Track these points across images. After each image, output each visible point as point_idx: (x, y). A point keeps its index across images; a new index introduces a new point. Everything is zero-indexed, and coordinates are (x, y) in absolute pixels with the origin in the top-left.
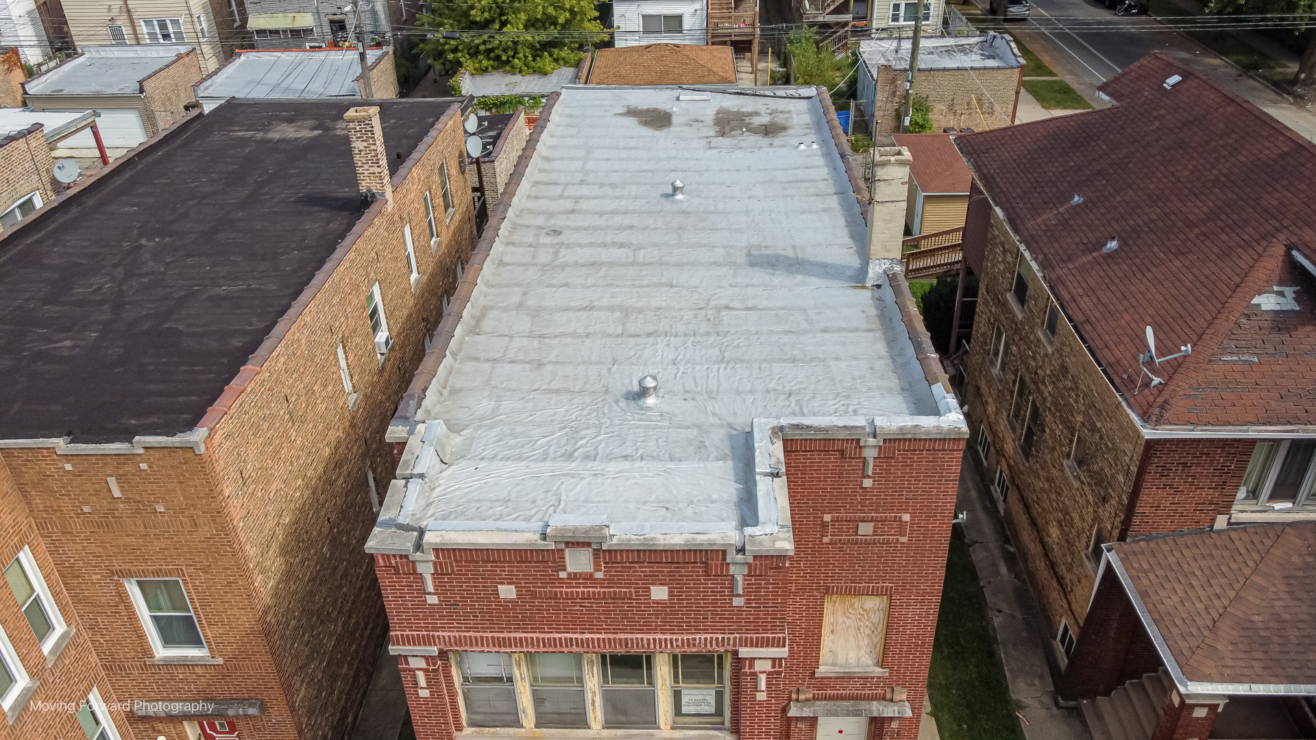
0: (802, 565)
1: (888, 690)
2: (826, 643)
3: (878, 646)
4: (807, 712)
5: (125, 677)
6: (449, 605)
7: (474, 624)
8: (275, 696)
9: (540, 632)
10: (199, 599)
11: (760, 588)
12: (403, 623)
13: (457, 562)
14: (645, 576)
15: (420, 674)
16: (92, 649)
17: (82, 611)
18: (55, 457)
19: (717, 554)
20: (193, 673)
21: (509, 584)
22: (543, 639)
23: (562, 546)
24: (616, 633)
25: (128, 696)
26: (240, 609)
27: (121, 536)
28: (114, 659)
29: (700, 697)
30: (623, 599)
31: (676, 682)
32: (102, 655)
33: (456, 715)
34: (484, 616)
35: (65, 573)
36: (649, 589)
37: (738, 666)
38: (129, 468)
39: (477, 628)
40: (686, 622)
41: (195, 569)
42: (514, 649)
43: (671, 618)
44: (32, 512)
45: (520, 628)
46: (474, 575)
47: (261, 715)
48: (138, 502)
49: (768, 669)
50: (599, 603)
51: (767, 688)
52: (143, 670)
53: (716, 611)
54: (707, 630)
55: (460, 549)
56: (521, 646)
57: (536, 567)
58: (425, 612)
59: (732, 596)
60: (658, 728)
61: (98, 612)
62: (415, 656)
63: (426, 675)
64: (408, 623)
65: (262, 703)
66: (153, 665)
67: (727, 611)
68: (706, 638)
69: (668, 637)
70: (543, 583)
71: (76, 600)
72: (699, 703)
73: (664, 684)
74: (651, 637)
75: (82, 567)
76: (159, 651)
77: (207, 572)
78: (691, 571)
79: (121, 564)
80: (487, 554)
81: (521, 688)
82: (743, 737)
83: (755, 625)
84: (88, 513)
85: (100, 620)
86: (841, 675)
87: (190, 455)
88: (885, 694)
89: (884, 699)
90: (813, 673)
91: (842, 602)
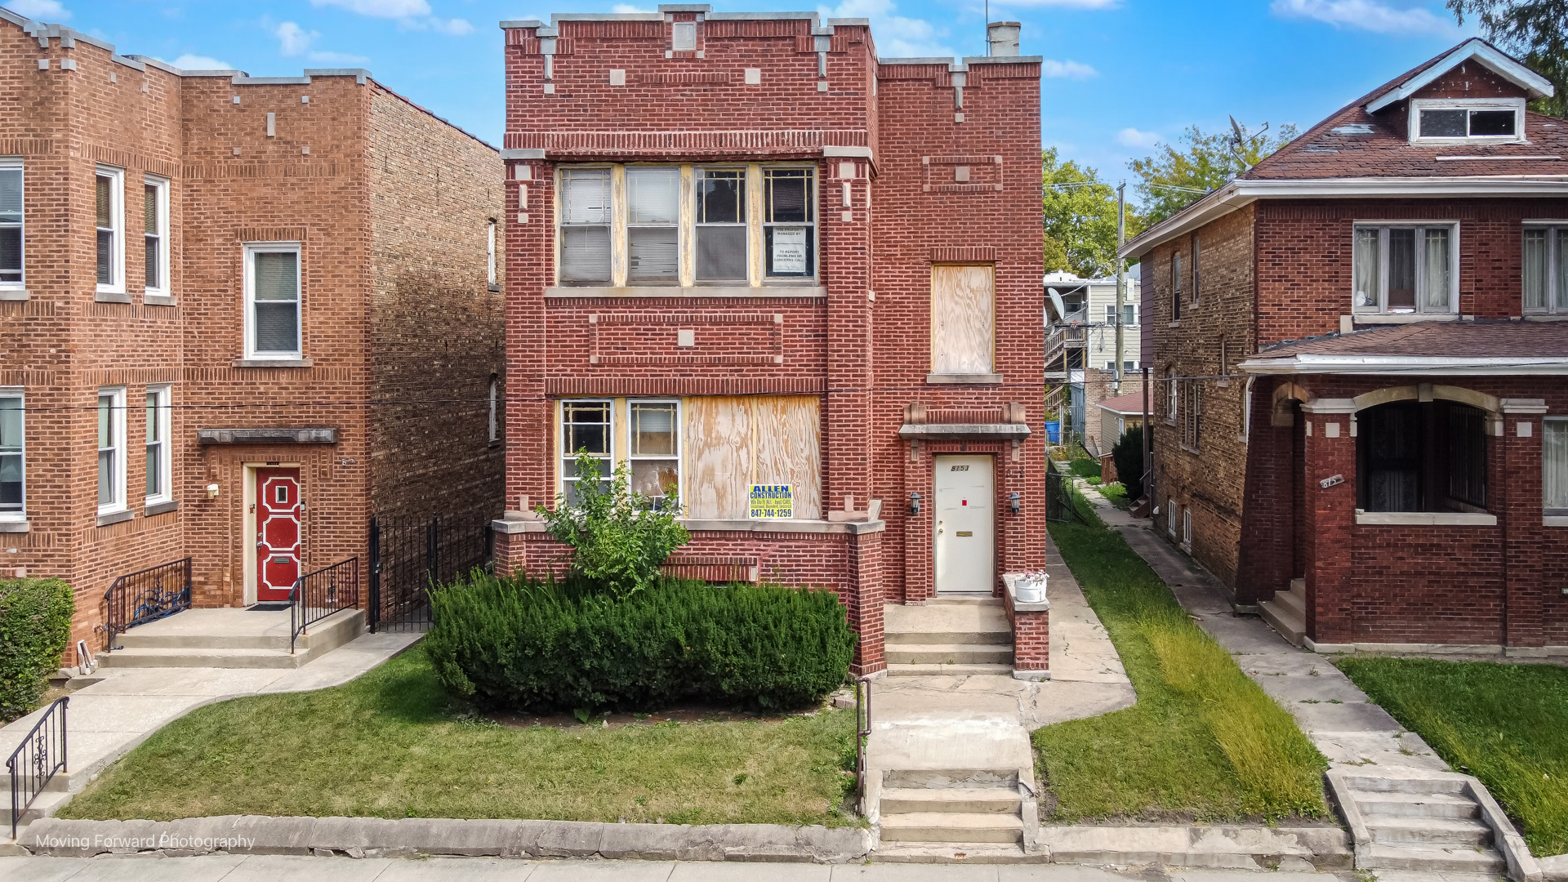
0: (906, 223)
1: (1005, 406)
2: (936, 341)
3: (991, 345)
4: (919, 429)
5: (202, 389)
6: (564, 96)
7: (584, 120)
8: (354, 421)
9: (642, 130)
10: (311, 272)
11: (842, 70)
12: (518, 121)
13: (578, 40)
14: (741, 56)
15: (524, 188)
16: (182, 344)
17: (189, 289)
18: (228, 88)
19: (804, 26)
20: (276, 383)
21: (620, 67)
22: (645, 136)
23: (670, 18)
24: (712, 129)
25: (196, 420)
26: (348, 286)
27: (259, 186)
28: (200, 360)
29: (791, 248)
30: (720, 84)
31: (768, 220)
32: (189, 353)
33: (550, 260)
34: (594, 110)
35: (189, 236)
36: (743, 71)
37: (826, 177)
38: (291, 102)
39: (585, 125)
40: (776, 114)
41: (318, 230)
42: (616, 150)
43: (762, 109)
44: (185, 153)
45: (624, 125)
46: (590, 57)
47: (332, 445)
48: (288, 143)
49: (852, 176)
50: (698, 91)
51: (853, 205)
52: (225, 379)
53: (803, 99)
54: (795, 124)
55: (582, 23)
56: (624, 146)
57: (647, 46)
58: (540, 106)
59: (817, 80)
60: (747, 285)
61: (205, 291)
62: (522, 162)
63: (529, 192)
64: (523, 121)
65: (338, 432)
66: (238, 368)
67: (812, 99)
68: (793, 134)
69: (759, 132)
70: (650, 66)
71: (189, 271)
72: (786, 257)
73: (755, 217)
74: (743, 132)
75: (209, 227)
76: (250, 353)
77: (328, 235)
78: (781, 50)
79: (249, 223)
80: (606, 29)
81: (618, 225)
82: (831, 283)
83: (838, 119)
84: (238, 156)
85: (203, 302)
86: (954, 381)
87: (351, 86)
88: (1002, 412)
89: (1002, 421)
90: (925, 380)
91: (949, 278)
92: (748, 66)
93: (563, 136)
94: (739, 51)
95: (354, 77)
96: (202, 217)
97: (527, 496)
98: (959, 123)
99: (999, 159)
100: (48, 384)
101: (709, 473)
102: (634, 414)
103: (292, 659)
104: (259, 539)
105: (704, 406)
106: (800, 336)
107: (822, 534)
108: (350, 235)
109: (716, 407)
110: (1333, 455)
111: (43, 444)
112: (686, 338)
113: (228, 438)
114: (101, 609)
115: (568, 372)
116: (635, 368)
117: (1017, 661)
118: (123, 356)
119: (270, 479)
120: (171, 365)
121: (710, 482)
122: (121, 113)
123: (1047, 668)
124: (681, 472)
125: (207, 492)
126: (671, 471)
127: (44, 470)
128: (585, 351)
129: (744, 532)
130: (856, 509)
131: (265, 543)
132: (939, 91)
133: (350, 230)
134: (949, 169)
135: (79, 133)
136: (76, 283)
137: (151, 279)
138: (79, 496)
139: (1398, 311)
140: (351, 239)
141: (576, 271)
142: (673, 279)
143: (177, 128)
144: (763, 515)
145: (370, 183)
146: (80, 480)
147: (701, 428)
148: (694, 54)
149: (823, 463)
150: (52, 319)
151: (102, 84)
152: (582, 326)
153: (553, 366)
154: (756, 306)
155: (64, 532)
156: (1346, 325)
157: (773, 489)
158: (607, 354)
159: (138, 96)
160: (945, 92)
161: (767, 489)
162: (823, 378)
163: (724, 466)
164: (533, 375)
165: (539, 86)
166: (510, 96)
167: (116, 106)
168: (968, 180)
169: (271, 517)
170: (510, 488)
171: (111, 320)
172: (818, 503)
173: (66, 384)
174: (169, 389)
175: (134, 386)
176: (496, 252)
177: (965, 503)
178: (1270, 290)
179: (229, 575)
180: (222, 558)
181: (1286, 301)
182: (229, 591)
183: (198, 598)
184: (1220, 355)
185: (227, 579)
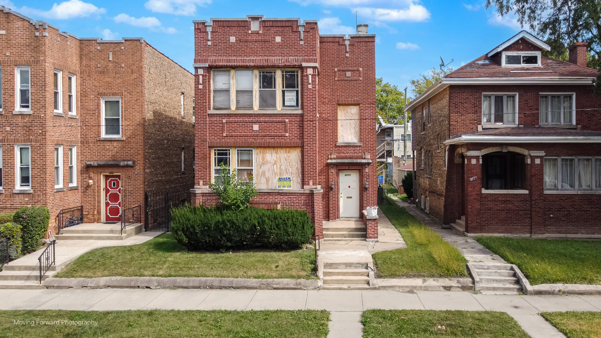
0: (329, 91)
1: (363, 153)
2: (340, 131)
3: (358, 133)
4: (334, 161)
5: (87, 147)
6: (214, 46)
7: (221, 54)
8: (140, 158)
9: (241, 57)
10: (124, 107)
11: (308, 37)
12: (199, 54)
13: (219, 27)
14: (274, 32)
15: (201, 77)
16: (80, 132)
17: (82, 113)
18: (96, 44)
19: (295, 23)
20: (113, 146)
21: (233, 36)
22: (242, 59)
23: (250, 20)
24: (264, 57)
25: (85, 158)
26: (137, 112)
27: (106, 77)
28: (86, 137)
29: (291, 97)
30: (267, 42)
31: (283, 88)
32: (82, 135)
33: (209, 101)
34: (224, 51)
35: (82, 95)
36: (275, 37)
37: (303, 73)
38: (118, 49)
39: (221, 55)
40: (286, 52)
41: (127, 93)
42: (232, 64)
43: (281, 50)
44: (81, 66)
45: (235, 55)
46: (223, 32)
47: (132, 167)
48: (117, 63)
49: (312, 73)
50: (260, 44)
51: (312, 83)
52: (95, 144)
53: (295, 47)
54: (292, 55)
55: (220, 21)
56: (235, 63)
57: (242, 29)
58: (206, 49)
59: (300, 40)
60: (276, 109)
61: (88, 114)
62: (200, 68)
63: (203, 78)
64: (200, 54)
65: (134, 162)
66: (99, 140)
67: (298, 47)
68: (292, 59)
69: (280, 58)
70: (244, 36)
71: (82, 107)
72: (290, 100)
73: (279, 87)
74: (275, 58)
75: (89, 92)
76: (103, 135)
77: (130, 94)
78: (288, 31)
79: (103, 90)
80: (228, 23)
81: (233, 89)
82: (305, 109)
83: (307, 54)
84: (99, 67)
85: (87, 117)
86: (346, 145)
87: (138, 43)
88: (362, 156)
89: (362, 158)
90: (336, 144)
91: (344, 110)
92: (277, 36)
93: (214, 59)
94: (273, 31)
95: (139, 40)
96: (87, 88)
97: (202, 181)
98: (347, 57)
99: (361, 69)
100: (39, 143)
101: (264, 173)
102: (238, 153)
103: (121, 237)
104: (106, 200)
105: (262, 150)
106: (294, 127)
107: (302, 193)
108: (138, 94)
109: (266, 151)
110: (474, 170)
111: (37, 163)
112: (256, 127)
113: (96, 164)
114: (56, 220)
115: (216, 139)
116: (239, 138)
117: (368, 236)
118: (62, 134)
119: (110, 179)
120: (76, 139)
121: (264, 176)
122: (61, 51)
123: (378, 238)
124: (254, 173)
125: (89, 183)
126: (251, 172)
127: (37, 172)
128: (222, 132)
129: (276, 193)
130: (313, 185)
131: (108, 201)
132: (340, 46)
133: (138, 93)
134: (344, 72)
135: (48, 57)
136: (48, 109)
137: (70, 110)
138: (49, 181)
139: (498, 124)
140: (138, 96)
141: (218, 105)
142: (251, 108)
143: (78, 58)
144: (282, 188)
145: (145, 77)
146: (49, 176)
147: (261, 158)
148: (258, 32)
149: (302, 170)
150: (40, 121)
151: (55, 41)
152: (221, 123)
153: (211, 137)
154: (279, 117)
155: (44, 193)
156: (480, 128)
157: (285, 179)
158: (229, 133)
159: (66, 46)
160: (343, 46)
161: (283, 179)
162: (302, 141)
163: (269, 171)
164: (204, 140)
165: (206, 42)
166: (196, 46)
167: (60, 49)
168: (350, 76)
169: (110, 192)
170: (196, 178)
171: (59, 122)
172: (300, 183)
173: (45, 143)
174: (76, 147)
175: (65, 145)
176: (184, 104)
177: (349, 187)
178: (454, 116)
179: (96, 212)
180: (94, 206)
181: (459, 120)
182: (96, 217)
183: (85, 220)
184: (438, 141)
185: (96, 213)
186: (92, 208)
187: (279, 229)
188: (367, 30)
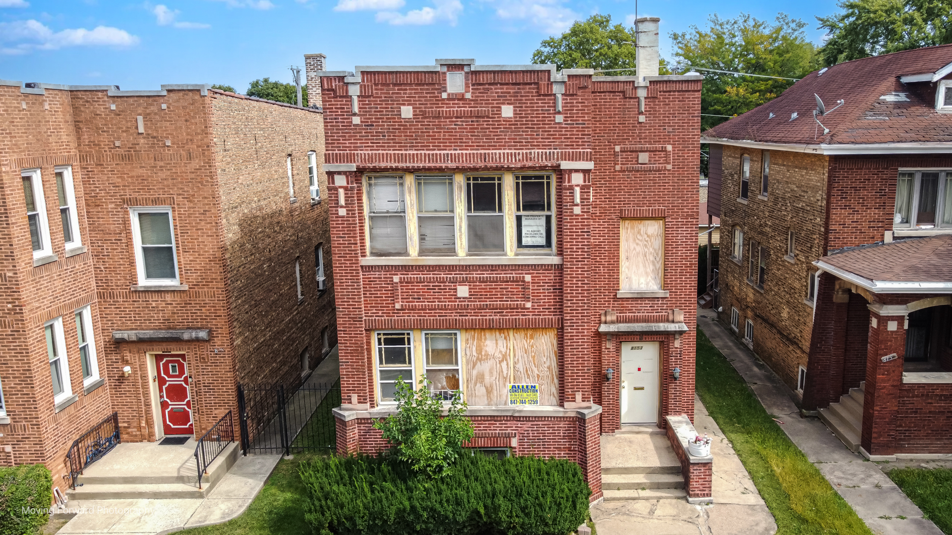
0: (603, 191)
1: (670, 312)
2: (624, 270)
3: (660, 272)
4: (613, 328)
5: (111, 305)
6: (368, 126)
7: (383, 143)
8: (221, 324)
9: (427, 150)
10: (180, 227)
11: (573, 106)
12: (334, 143)
13: (376, 85)
14: (498, 96)
15: (341, 192)
16: (94, 276)
17: (94, 239)
18: (106, 99)
19: (545, 75)
20: (164, 301)
21: (409, 105)
22: (429, 154)
23: (445, 69)
24: (478, 150)
25: (110, 325)
26: (208, 236)
27: (136, 168)
28: (108, 286)
29: (535, 228)
30: (483, 117)
31: (518, 209)
32: (99, 282)
33: (363, 239)
34: (390, 136)
35: (90, 202)
36: (500, 107)
37: (561, 182)
38: (154, 108)
39: (384, 147)
40: (525, 139)
41: (183, 198)
42: (408, 164)
43: (515, 135)
44: (79, 145)
45: (413, 146)
46: (385, 97)
47: (208, 341)
48: (155, 137)
49: (581, 182)
50: (467, 122)
51: (581, 202)
52: (127, 298)
53: (545, 128)
54: (539, 145)
55: (379, 73)
56: (414, 162)
57: (428, 89)
58: (350, 133)
59: (555, 114)
60: (506, 255)
61: (105, 240)
62: (339, 173)
63: (345, 194)
64: (338, 143)
65: (210, 332)
66: (136, 291)
67: (551, 128)
68: (538, 153)
69: (513, 151)
70: (431, 104)
71: (92, 228)
72: (534, 234)
73: (510, 209)
74: (502, 151)
75: (103, 197)
76: (143, 281)
77: (190, 201)
78: (528, 92)
79: (132, 193)
80: (396, 77)
81: (411, 215)
82: (566, 255)
83: (571, 142)
84: (118, 147)
85: (105, 247)
86: (636, 296)
87: (197, 97)
88: (668, 316)
89: (668, 321)
90: (616, 295)
91: (632, 228)
92: (503, 104)
93: (368, 154)
94: (496, 93)
95: (199, 91)
96: (98, 189)
97: (356, 395)
98: (641, 123)
99: (669, 148)
100: (10, 328)
101: (481, 378)
102: (427, 339)
103: (200, 492)
104: (161, 397)
105: (476, 335)
106: (543, 289)
107: (560, 417)
108: (206, 201)
109: (485, 335)
110: (891, 341)
112: (463, 291)
113: (134, 338)
114: (66, 464)
115: (380, 314)
116: (428, 311)
117: (691, 492)
118: (57, 297)
119: (165, 360)
120: (88, 292)
121: (481, 383)
122: (33, 129)
123: (710, 496)
124: (462, 377)
125: (123, 373)
126: (454, 376)
128: (391, 300)
129: (507, 416)
130: (583, 401)
131: (165, 399)
132: (628, 100)
133: (206, 198)
134: (634, 154)
135: (6, 153)
136: (19, 259)
137: (68, 237)
138: (41, 398)
139: (923, 227)
140: (207, 204)
141: (380, 246)
142: (452, 251)
143: (72, 128)
144: (518, 404)
145: (217, 164)
146: (40, 388)
147: (474, 349)
148: (463, 95)
149: (560, 371)
150: (6, 285)
151: (17, 112)
152: (388, 284)
153: (369, 310)
154: (512, 270)
156: (888, 237)
157: (525, 387)
158: (407, 302)
159: (42, 114)
160: (632, 100)
161: (521, 387)
162: (560, 317)
163: (491, 373)
164: (356, 318)
165: (349, 119)
166: (327, 126)
167: (29, 125)
168: (647, 162)
169: (168, 383)
170: (344, 390)
171: (46, 276)
172: (556, 395)
173: (22, 328)
174: (89, 307)
175: (67, 315)
176: (293, 175)
177: (639, 369)
178: (838, 214)
179: (144, 422)
180: (139, 412)
181: (848, 222)
182: (146, 432)
183: (124, 436)
184: (787, 239)
185: (143, 425)
186: (135, 416)
187: (527, 515)
188: (658, 29)
